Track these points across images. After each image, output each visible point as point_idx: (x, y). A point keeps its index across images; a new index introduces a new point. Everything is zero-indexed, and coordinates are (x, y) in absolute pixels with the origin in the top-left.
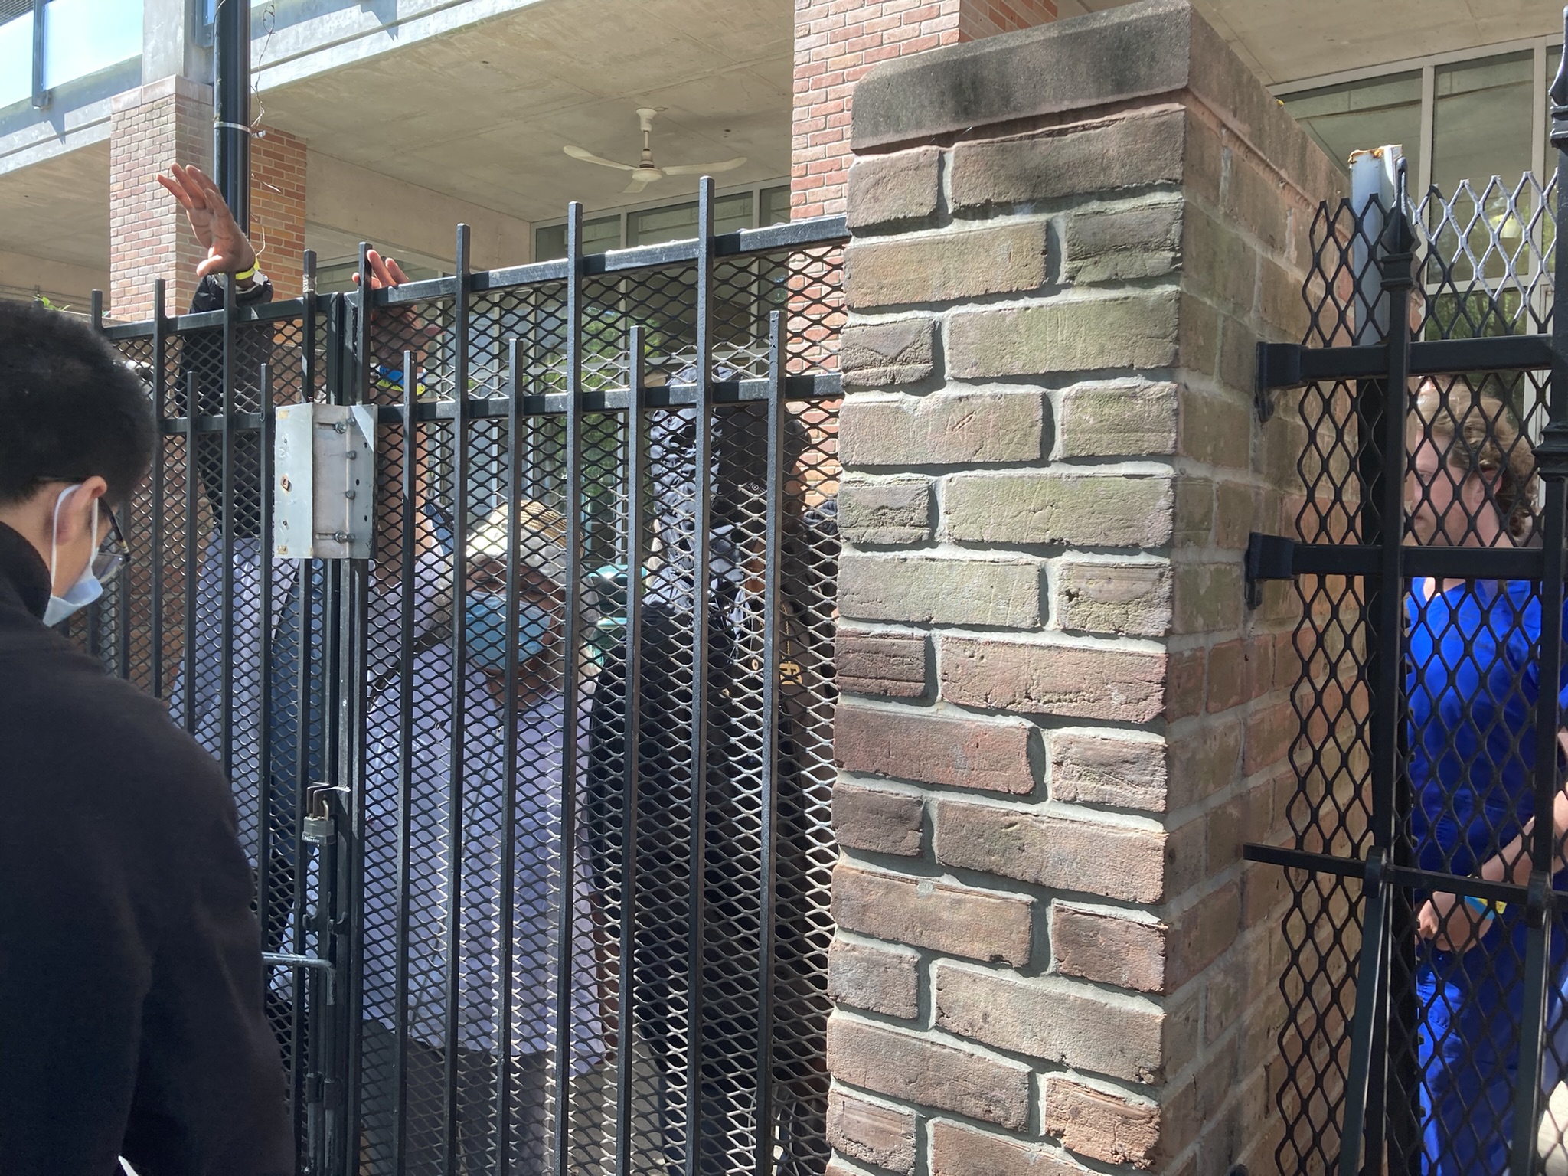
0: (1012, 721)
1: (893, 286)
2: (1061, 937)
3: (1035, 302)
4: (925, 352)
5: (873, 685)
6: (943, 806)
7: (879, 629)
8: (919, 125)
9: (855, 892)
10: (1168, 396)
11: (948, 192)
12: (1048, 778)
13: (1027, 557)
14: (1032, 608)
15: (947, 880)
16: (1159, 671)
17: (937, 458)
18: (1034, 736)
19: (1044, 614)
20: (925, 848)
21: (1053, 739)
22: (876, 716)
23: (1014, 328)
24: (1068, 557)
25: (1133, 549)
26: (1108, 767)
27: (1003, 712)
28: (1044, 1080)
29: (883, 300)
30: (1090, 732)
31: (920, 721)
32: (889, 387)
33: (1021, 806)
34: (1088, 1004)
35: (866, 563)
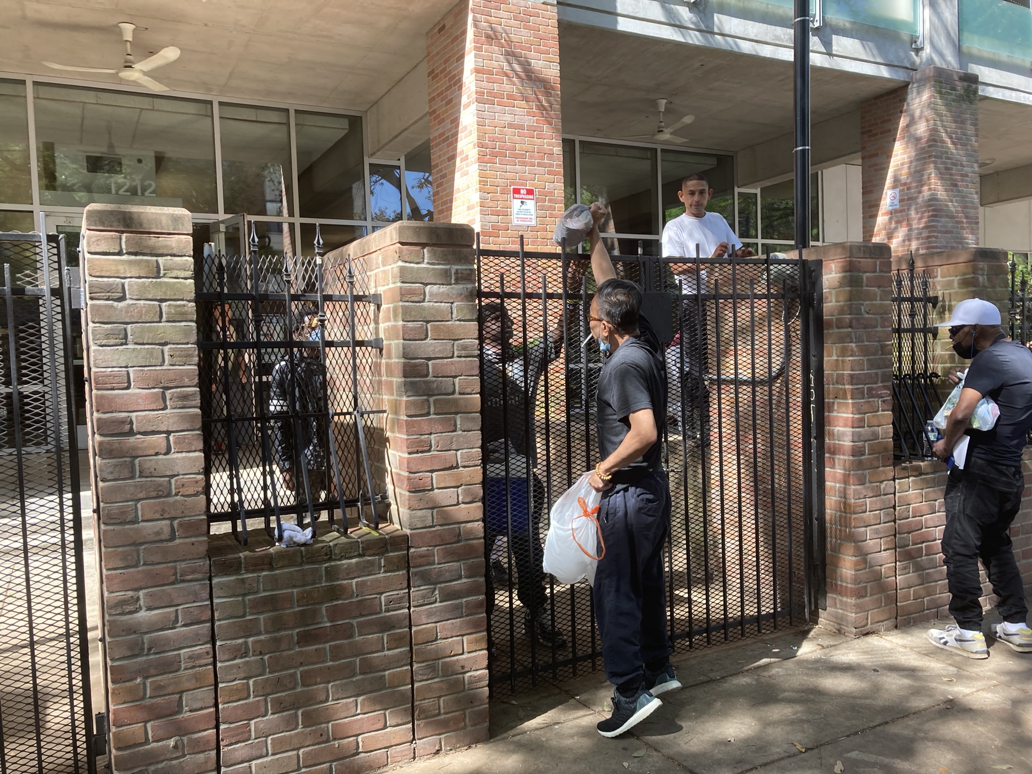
0: (157, 390)
1: (107, 271)
2: (175, 443)
3: (154, 280)
4: (120, 290)
5: (109, 386)
6: (137, 417)
7: (110, 370)
8: (111, 226)
9: (108, 446)
10: (194, 307)
11: (124, 246)
12: (168, 403)
13: (157, 347)
14: (160, 360)
15: (138, 436)
16: (197, 372)
17: (127, 320)
18: (163, 393)
19: (164, 361)
20: (131, 429)
21: (168, 393)
22: (111, 395)
23: (148, 286)
24: (169, 346)
25: (187, 343)
26: (185, 397)
27: (154, 388)
28: (173, 481)
29: (103, 274)
30: (179, 390)
31: (127, 394)
32: (108, 299)
33: (161, 412)
34: (184, 457)
35: (104, 351)
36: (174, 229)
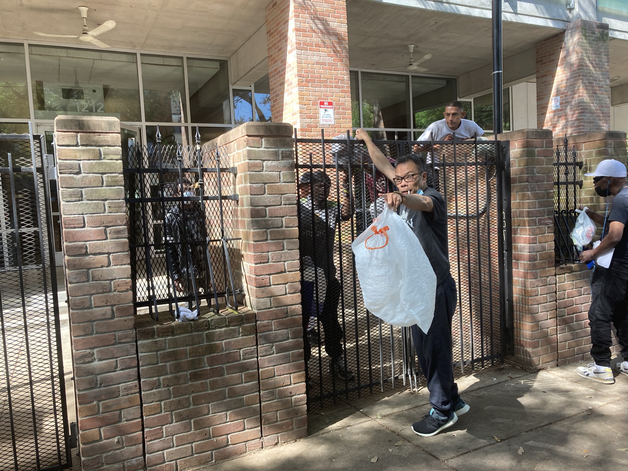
0: (101, 228)
1: (69, 156)
2: (113, 260)
3: (98, 161)
4: (78, 168)
5: (72, 226)
6: (89, 244)
7: (72, 216)
8: (72, 129)
9: (73, 262)
10: (123, 177)
11: (79, 141)
12: (108, 236)
13: (101, 202)
14: (103, 210)
15: (91, 256)
16: (126, 217)
17: (83, 186)
18: (105, 230)
19: (105, 210)
20: (86, 251)
21: (108, 230)
22: (74, 231)
23: (95, 165)
24: (108, 201)
25: (119, 199)
26: (118, 232)
27: (99, 227)
28: (112, 283)
29: (67, 158)
30: (114, 227)
31: (83, 231)
32: (70, 173)
33: (104, 241)
34: (119, 269)
35: (69, 205)
36: (109, 130)
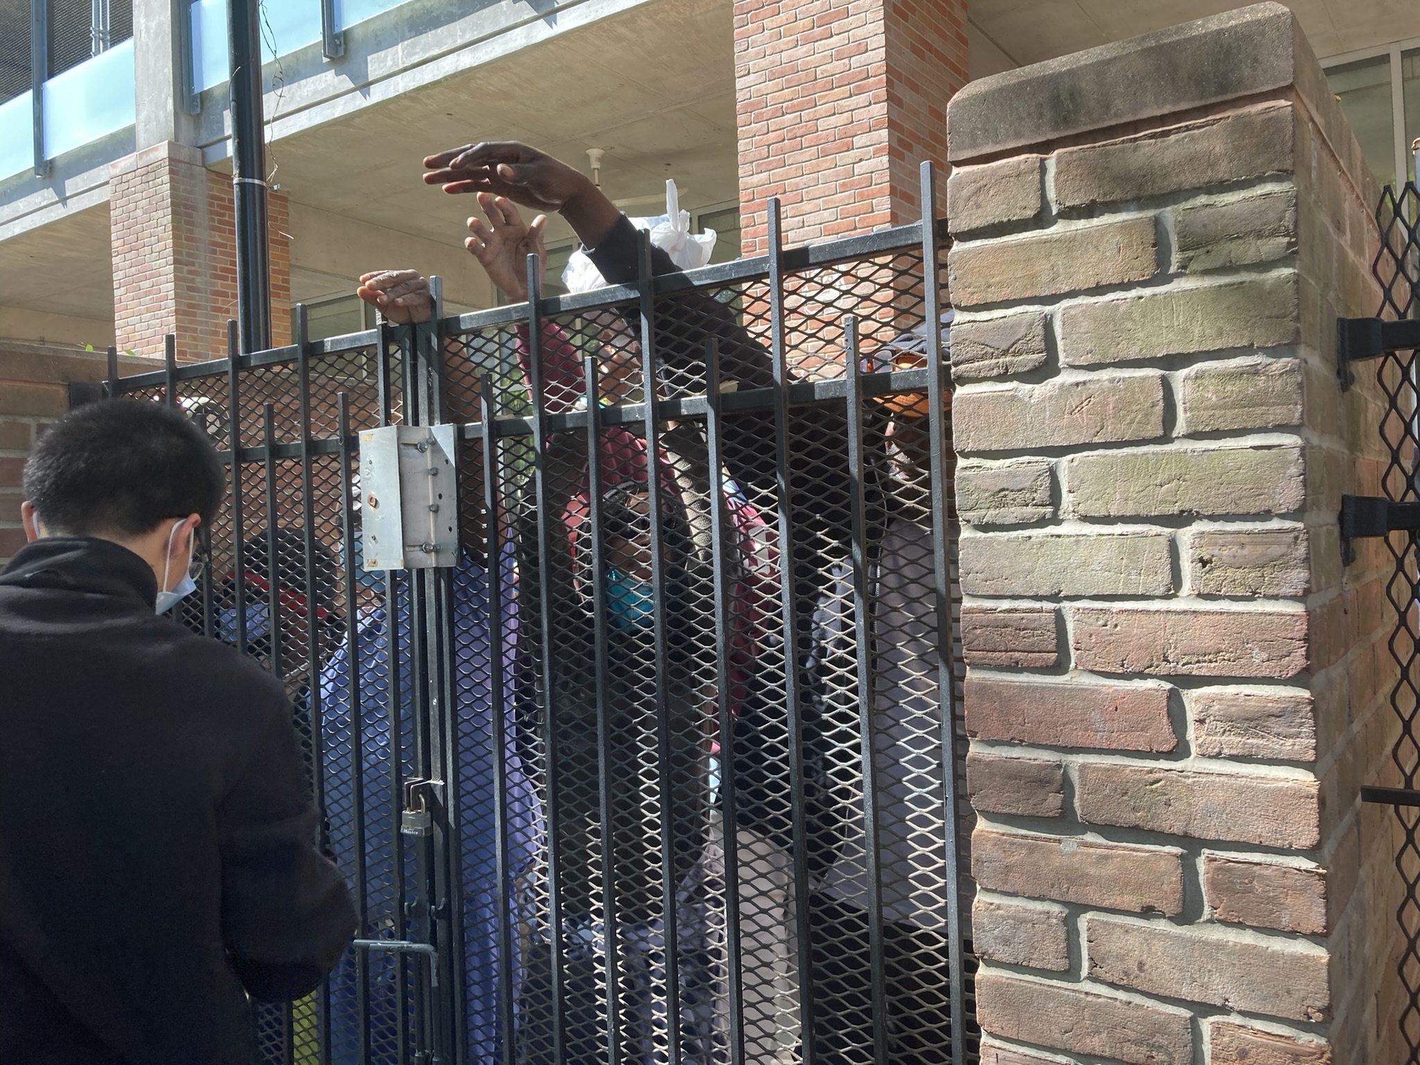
0: (1151, 684)
2: (1214, 885)
3: (1148, 292)
4: (1038, 343)
5: (1003, 657)
8: (1018, 135)
10: (1292, 371)
11: (1052, 195)
12: (1191, 735)
13: (1156, 529)
14: (1165, 577)
15: (1090, 837)
17: (1058, 440)
18: (1173, 697)
19: (1176, 581)
20: (1067, 808)
21: (1193, 699)
23: (1128, 316)
24: (1197, 527)
25: (1266, 515)
26: (1254, 721)
27: (1141, 675)
28: (1206, 1025)
29: (990, 298)
30: (1231, 689)
31: (1054, 689)
33: (1164, 764)
35: (989, 543)
